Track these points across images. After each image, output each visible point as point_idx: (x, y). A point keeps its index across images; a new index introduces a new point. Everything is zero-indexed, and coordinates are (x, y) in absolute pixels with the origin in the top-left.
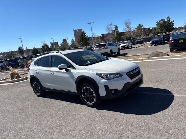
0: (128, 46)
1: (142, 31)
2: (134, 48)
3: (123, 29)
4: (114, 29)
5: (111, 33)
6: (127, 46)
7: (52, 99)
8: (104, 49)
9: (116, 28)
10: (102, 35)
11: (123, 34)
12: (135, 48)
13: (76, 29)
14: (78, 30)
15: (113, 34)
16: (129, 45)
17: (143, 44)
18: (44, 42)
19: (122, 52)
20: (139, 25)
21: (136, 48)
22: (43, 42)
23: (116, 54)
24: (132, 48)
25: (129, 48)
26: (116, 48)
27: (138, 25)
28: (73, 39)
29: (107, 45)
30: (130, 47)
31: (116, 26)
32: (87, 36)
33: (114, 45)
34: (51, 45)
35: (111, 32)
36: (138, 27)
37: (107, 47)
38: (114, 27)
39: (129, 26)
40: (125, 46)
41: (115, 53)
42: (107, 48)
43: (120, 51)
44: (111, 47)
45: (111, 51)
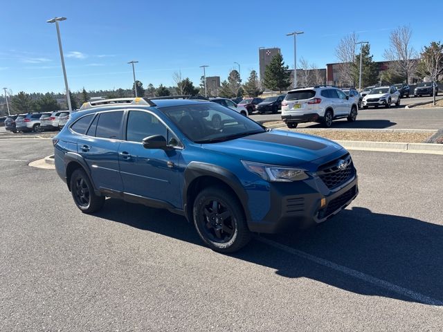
0: (387, 99)
1: (435, 61)
2: (404, 106)
3: (384, 52)
4: (358, 52)
5: (351, 63)
6: (385, 100)
7: (128, 226)
8: (309, 103)
9: (366, 50)
10: (328, 65)
11: (381, 66)
12: (407, 107)
13: (266, 48)
14: (270, 50)
15: (354, 65)
16: (390, 99)
17: (432, 99)
18: (179, 74)
19: (362, 115)
20: (434, 44)
21: (410, 107)
22: (177, 75)
23: (346, 119)
24: (397, 105)
25: (387, 106)
26: (345, 103)
27: (429, 45)
28: (254, 72)
29: (318, 95)
30: (394, 104)
31: (365, 44)
32: (285, 66)
33: (341, 96)
34: (203, 82)
35: (350, 59)
36: (428, 51)
37: (317, 99)
38: (359, 46)
39: (403, 46)
40: (377, 100)
41: (343, 116)
42: (318, 102)
43: (356, 114)
44: (332, 99)
45: (330, 110)
